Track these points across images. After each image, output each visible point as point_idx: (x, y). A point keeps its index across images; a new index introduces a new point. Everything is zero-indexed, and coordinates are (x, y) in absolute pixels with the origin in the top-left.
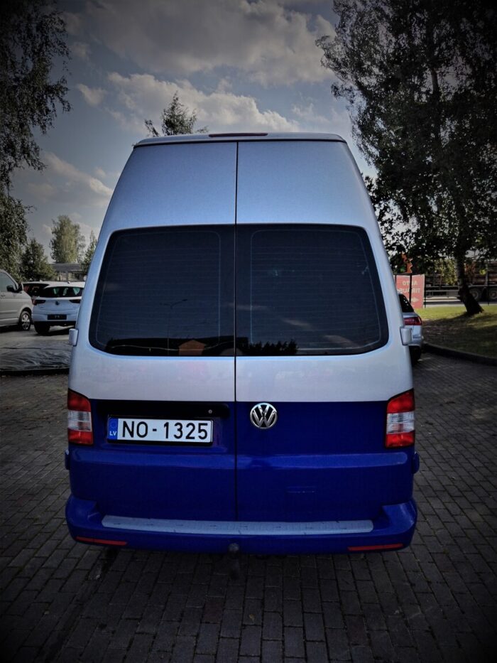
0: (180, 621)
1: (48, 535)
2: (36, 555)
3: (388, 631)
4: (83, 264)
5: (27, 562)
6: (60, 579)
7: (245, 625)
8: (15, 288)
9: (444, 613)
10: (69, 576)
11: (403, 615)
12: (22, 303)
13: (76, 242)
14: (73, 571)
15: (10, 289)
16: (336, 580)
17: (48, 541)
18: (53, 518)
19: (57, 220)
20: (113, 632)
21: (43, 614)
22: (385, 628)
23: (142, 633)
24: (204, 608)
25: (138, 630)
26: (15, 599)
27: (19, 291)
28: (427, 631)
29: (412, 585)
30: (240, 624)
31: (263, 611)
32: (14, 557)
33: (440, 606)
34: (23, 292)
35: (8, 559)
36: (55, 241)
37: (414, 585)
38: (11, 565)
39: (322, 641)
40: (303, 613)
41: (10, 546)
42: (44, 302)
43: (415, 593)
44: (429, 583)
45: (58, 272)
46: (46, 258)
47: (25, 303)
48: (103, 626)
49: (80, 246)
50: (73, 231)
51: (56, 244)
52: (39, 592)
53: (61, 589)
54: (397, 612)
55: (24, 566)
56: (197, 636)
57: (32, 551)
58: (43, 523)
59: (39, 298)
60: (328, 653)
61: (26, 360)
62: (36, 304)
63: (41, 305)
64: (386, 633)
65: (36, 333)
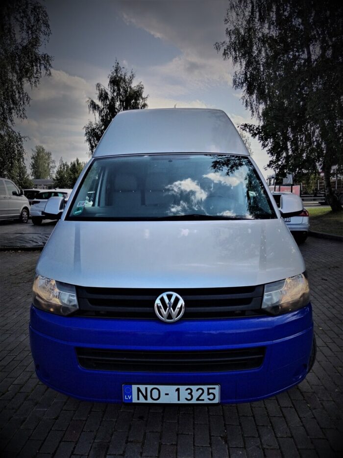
4: (54, 180)
8: (18, 193)
12: (23, 204)
13: (48, 165)
15: (14, 194)
19: (35, 149)
27: (20, 195)
34: (23, 196)
36: (33, 164)
39: (291, 407)
42: (39, 202)
45: (37, 185)
46: (28, 176)
47: (25, 203)
49: (52, 167)
50: (47, 157)
51: (34, 166)
59: (35, 200)
60: (298, 414)
61: (33, 241)
62: (33, 204)
63: (37, 205)
64: (333, 402)
65: (33, 224)
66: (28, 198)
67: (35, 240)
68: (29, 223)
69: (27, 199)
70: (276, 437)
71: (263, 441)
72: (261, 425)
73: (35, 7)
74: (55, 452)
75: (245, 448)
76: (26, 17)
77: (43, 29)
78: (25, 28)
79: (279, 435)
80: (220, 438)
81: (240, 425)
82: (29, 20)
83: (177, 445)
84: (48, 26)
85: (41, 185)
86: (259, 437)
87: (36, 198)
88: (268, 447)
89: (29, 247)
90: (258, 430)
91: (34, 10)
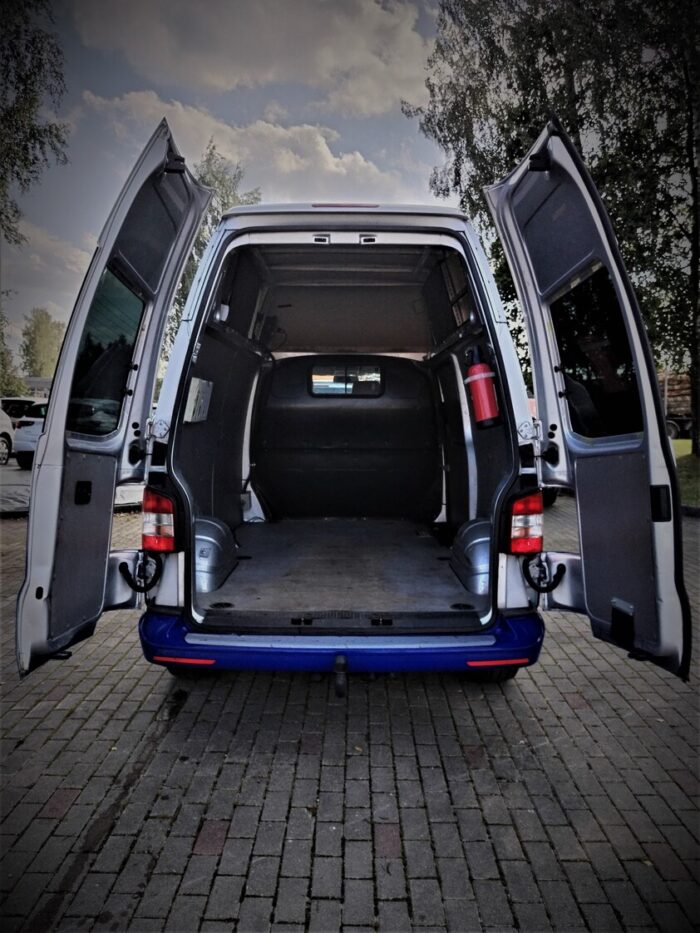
0: (274, 752)
1: (96, 681)
2: (87, 699)
3: (512, 757)
5: (78, 705)
6: (123, 720)
7: (349, 756)
9: (574, 742)
10: (132, 718)
11: (529, 745)
14: (136, 712)
16: (452, 717)
17: (99, 687)
18: (97, 665)
19: (31, 316)
20: (198, 763)
21: (110, 750)
22: (508, 755)
23: (231, 763)
24: (300, 742)
25: (226, 760)
26: (72, 738)
28: (555, 757)
29: (540, 720)
30: (344, 754)
31: (369, 745)
32: (60, 701)
33: (572, 737)
35: (53, 703)
36: (27, 346)
37: (542, 720)
38: (58, 707)
39: (437, 767)
40: (415, 744)
41: (51, 691)
42: (33, 423)
43: (542, 727)
44: (558, 718)
45: (33, 390)
46: (16, 369)
47: (3, 426)
48: (184, 759)
50: (55, 332)
51: (28, 350)
52: (100, 732)
53: (126, 727)
54: (522, 742)
55: (75, 708)
56: (296, 765)
57: (81, 696)
58: (86, 669)
59: (24, 418)
60: (445, 776)
61: (15, 499)
62: (19, 427)
63: (27, 428)
64: (510, 759)
65: (19, 468)
66: (10, 414)
67: (20, 498)
68: (11, 465)
69: (8, 417)
70: (399, 808)
71: (375, 813)
72: (378, 790)
73: (34, 39)
74: (23, 833)
75: (343, 822)
76: (16, 58)
77: (50, 81)
78: (12, 77)
79: (404, 804)
80: (306, 810)
81: (344, 791)
82: (21, 64)
83: (230, 821)
84: (59, 76)
85: (41, 389)
86: (371, 807)
87: (27, 416)
88: (381, 821)
89: (7, 510)
90: (371, 799)
91: (33, 44)
